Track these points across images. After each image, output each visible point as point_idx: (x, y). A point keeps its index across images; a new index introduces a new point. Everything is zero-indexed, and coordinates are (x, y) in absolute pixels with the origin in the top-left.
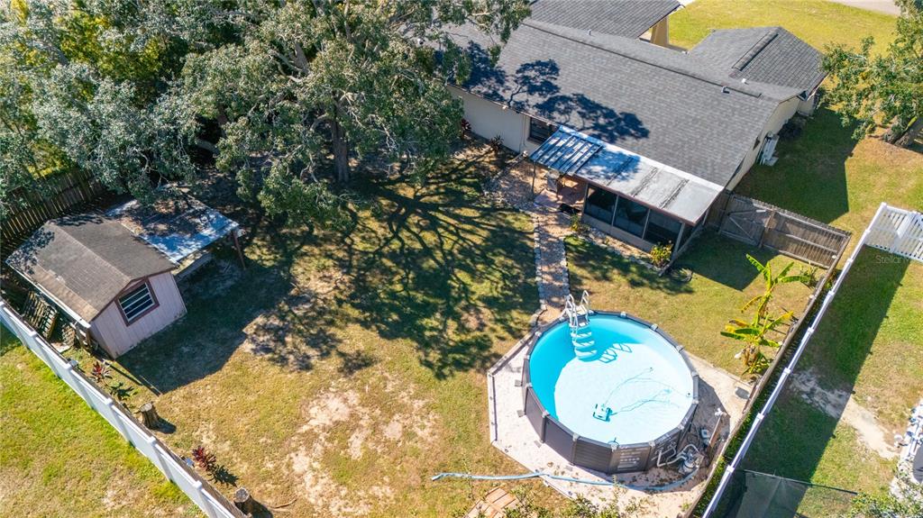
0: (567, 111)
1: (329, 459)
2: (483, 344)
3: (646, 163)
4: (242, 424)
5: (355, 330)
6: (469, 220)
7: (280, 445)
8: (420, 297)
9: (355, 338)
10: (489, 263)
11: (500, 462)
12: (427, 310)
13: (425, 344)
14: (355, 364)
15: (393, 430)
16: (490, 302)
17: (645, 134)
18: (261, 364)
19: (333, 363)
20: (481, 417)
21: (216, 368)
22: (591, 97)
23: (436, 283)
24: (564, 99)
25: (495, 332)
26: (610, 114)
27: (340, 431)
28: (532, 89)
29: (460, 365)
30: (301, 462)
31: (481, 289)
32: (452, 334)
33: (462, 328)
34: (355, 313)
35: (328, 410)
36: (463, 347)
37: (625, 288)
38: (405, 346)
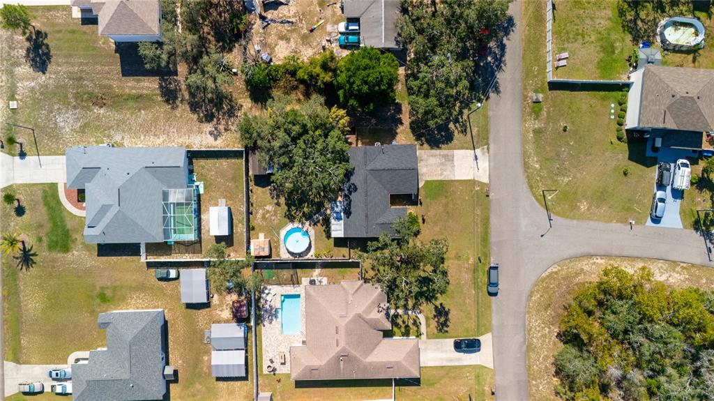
0: (346, 200)
1: (263, 214)
2: (295, 218)
3: (342, 222)
4: (259, 200)
5: (284, 198)
6: (320, 195)
7: (260, 207)
8: (297, 202)
9: (282, 200)
10: (312, 206)
11: (278, 234)
12: (295, 205)
13: (289, 210)
14: (278, 204)
15: (273, 218)
16: (304, 213)
17: (348, 218)
18: (268, 192)
19: (276, 201)
20: (283, 227)
21: (263, 187)
22: (352, 203)
23: (301, 201)
24: (349, 198)
25: (298, 218)
26: (350, 209)
27: (268, 212)
28: (348, 190)
29: (289, 218)
30: (261, 211)
31: (306, 210)
32: (293, 213)
33: (295, 213)
34: (286, 196)
35: (269, 208)
36: (292, 216)
37: (322, 230)
38: (286, 208)
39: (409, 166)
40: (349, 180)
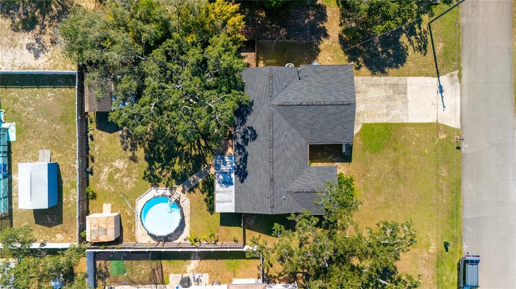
0: (239, 153)
1: (111, 174)
2: (159, 180)
3: (232, 188)
4: (104, 151)
5: (142, 150)
6: (199, 145)
7: (105, 162)
8: (163, 156)
9: (140, 153)
10: (187, 162)
11: (134, 205)
12: (160, 160)
13: (150, 168)
14: (134, 159)
15: (125, 180)
16: (174, 172)
17: (242, 182)
18: (118, 140)
19: (130, 154)
20: (140, 194)
21: (111, 132)
22: (249, 157)
23: (171, 155)
24: (244, 150)
25: (166, 180)
26: (245, 167)
27: (117, 170)
28: (243, 137)
29: (150, 180)
30: (106, 170)
31: (177, 167)
32: (157, 173)
33: (160, 173)
34: (147, 146)
35: (120, 164)
36: (155, 177)
37: (203, 199)
38: (146, 164)
39: (342, 99)
40: (244, 121)
